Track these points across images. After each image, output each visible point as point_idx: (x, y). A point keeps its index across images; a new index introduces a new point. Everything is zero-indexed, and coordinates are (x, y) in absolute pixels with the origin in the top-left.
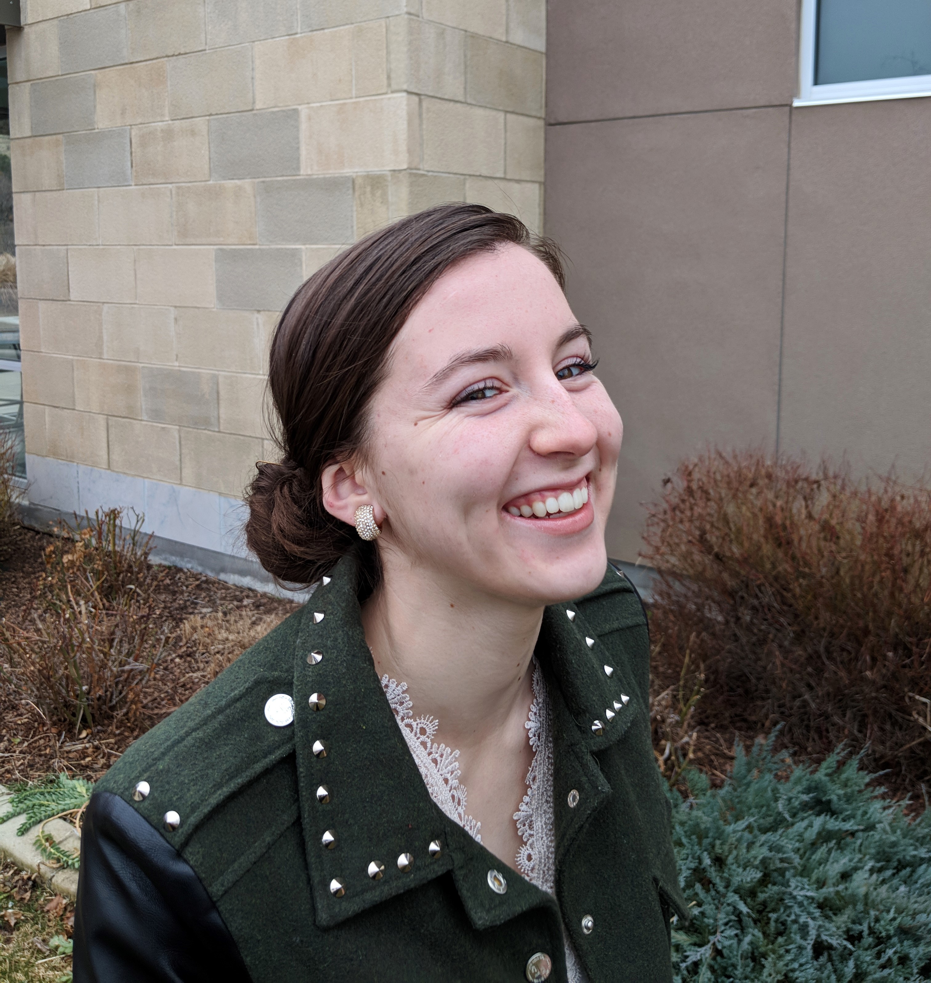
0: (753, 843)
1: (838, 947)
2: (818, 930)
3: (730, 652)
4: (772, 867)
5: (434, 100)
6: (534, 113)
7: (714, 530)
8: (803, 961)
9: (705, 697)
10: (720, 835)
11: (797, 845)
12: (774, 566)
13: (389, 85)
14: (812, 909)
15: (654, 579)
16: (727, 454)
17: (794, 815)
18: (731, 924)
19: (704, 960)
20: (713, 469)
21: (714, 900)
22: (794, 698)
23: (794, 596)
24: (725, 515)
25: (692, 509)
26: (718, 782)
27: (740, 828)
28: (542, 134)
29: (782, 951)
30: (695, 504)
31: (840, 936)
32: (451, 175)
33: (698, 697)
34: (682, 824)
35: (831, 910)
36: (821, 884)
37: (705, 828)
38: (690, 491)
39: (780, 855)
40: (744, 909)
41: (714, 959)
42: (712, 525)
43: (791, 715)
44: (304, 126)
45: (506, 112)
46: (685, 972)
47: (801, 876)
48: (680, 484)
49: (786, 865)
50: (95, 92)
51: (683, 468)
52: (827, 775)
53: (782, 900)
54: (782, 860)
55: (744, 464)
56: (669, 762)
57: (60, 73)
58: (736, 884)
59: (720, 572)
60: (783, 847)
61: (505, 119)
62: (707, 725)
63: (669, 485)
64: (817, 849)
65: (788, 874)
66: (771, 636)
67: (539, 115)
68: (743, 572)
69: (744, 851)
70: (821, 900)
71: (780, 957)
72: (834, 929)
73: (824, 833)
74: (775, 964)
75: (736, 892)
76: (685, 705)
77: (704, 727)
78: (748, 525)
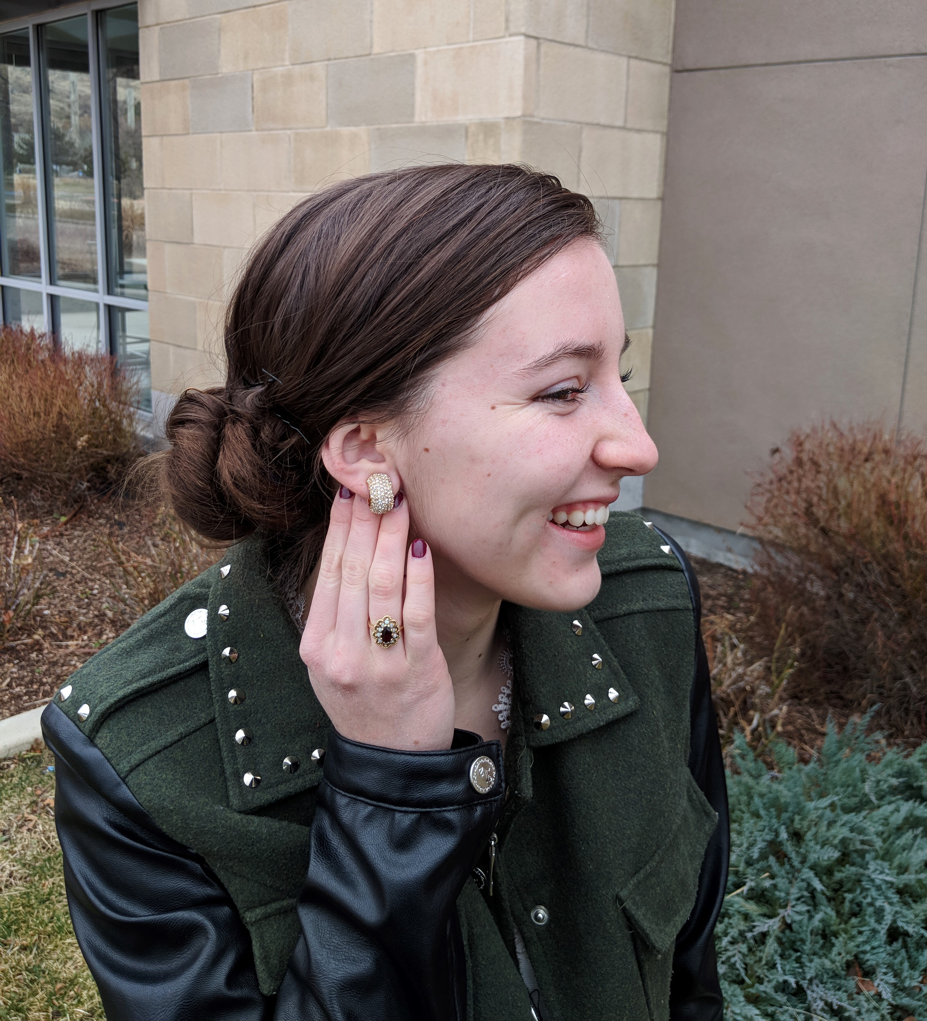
0: (835, 822)
1: (915, 935)
2: (894, 916)
3: (830, 627)
4: (851, 848)
5: (553, 44)
6: (659, 59)
7: (821, 503)
8: (875, 944)
9: (800, 672)
10: (800, 811)
11: (881, 828)
12: (884, 544)
13: (507, 28)
14: (891, 894)
15: (755, 550)
16: (844, 426)
17: (881, 798)
18: (803, 899)
19: (771, 932)
20: (825, 442)
21: (788, 873)
22: (896, 679)
23: (902, 576)
24: (835, 488)
25: (800, 480)
26: (807, 756)
27: (823, 805)
28: (667, 81)
29: (854, 932)
30: (804, 476)
31: (917, 924)
32: (567, 124)
33: (791, 671)
34: (762, 796)
35: (911, 896)
36: (903, 869)
37: (785, 802)
38: (799, 462)
39: (861, 837)
40: (818, 885)
41: (783, 932)
42: (820, 497)
43: (889, 697)
44: (420, 71)
45: (630, 57)
46: (752, 941)
47: (883, 859)
48: (788, 454)
49: (866, 847)
50: (219, 35)
51: (795, 438)
52: (921, 761)
53: (859, 881)
54: (863, 842)
55: (859, 437)
56: (756, 732)
57: (187, 17)
58: (812, 861)
59: (825, 547)
60: (865, 829)
61: (628, 65)
62: (800, 699)
63: (777, 456)
64: (903, 834)
65: (868, 857)
66: (876, 615)
67: (665, 61)
68: (850, 548)
69: (824, 829)
70: (901, 886)
71: (852, 938)
72: (912, 916)
73: (911, 819)
74: (846, 944)
75: (812, 868)
76: (778, 677)
77: (796, 701)
78: (859, 500)
